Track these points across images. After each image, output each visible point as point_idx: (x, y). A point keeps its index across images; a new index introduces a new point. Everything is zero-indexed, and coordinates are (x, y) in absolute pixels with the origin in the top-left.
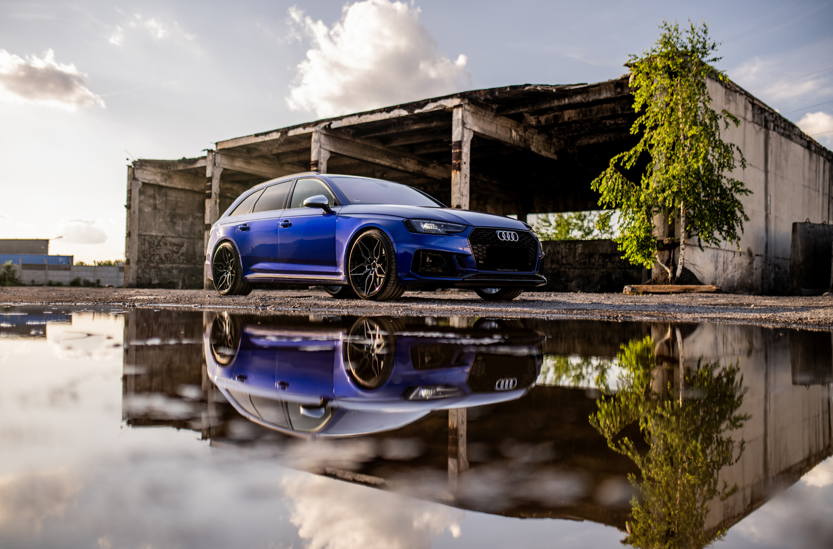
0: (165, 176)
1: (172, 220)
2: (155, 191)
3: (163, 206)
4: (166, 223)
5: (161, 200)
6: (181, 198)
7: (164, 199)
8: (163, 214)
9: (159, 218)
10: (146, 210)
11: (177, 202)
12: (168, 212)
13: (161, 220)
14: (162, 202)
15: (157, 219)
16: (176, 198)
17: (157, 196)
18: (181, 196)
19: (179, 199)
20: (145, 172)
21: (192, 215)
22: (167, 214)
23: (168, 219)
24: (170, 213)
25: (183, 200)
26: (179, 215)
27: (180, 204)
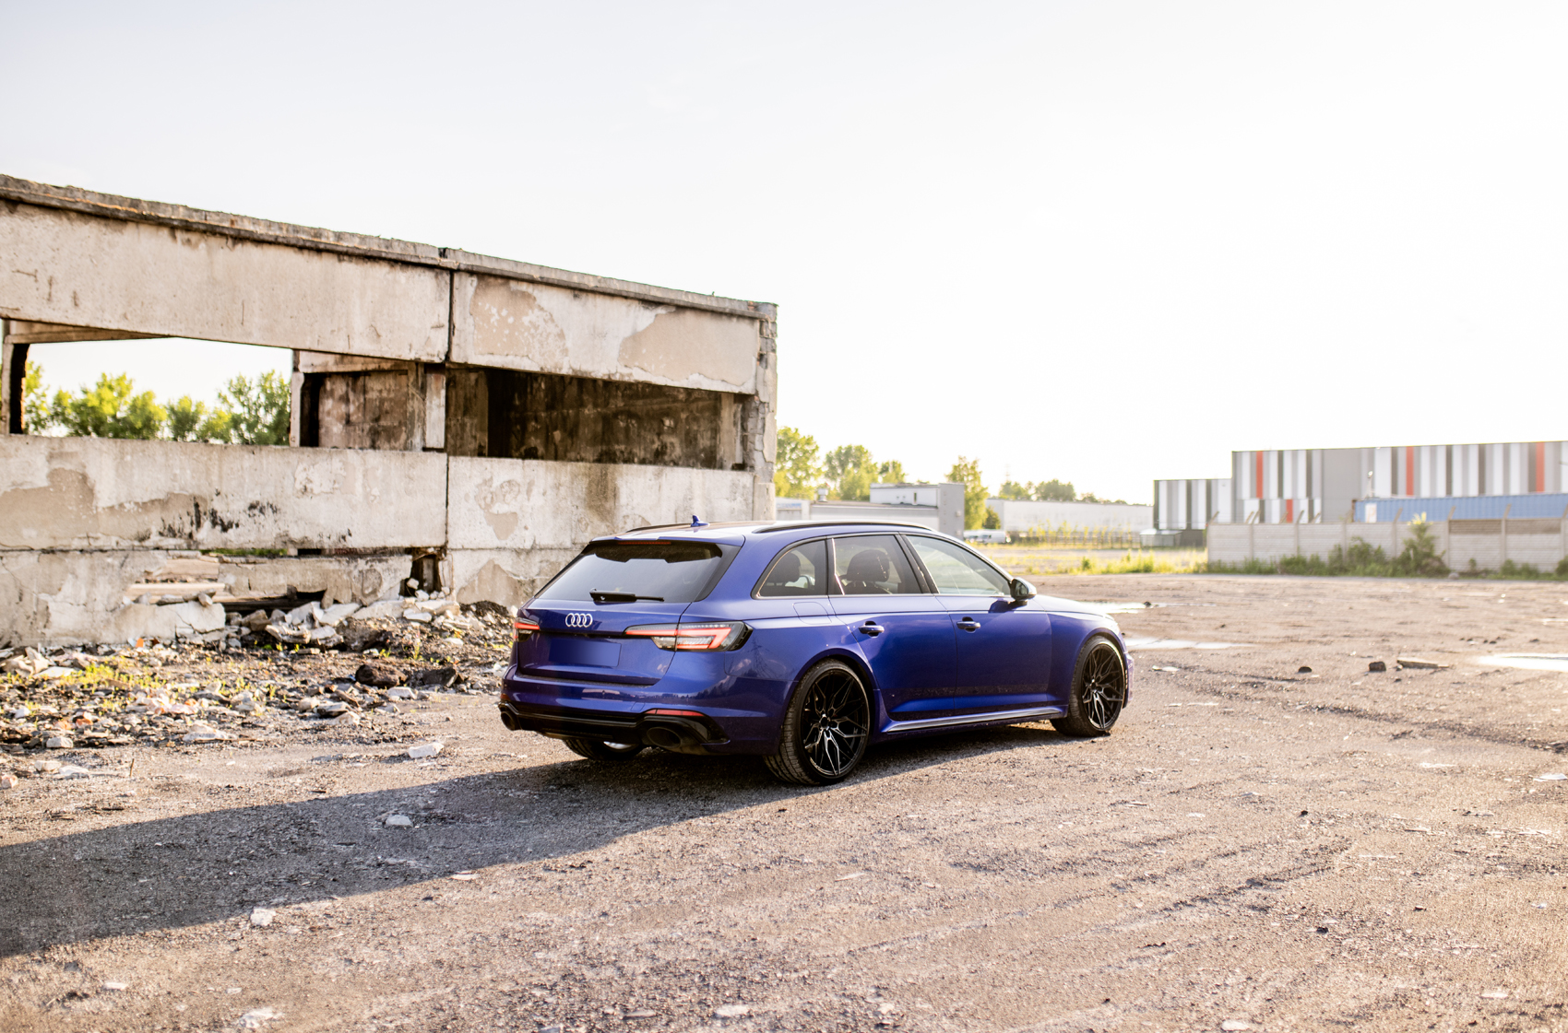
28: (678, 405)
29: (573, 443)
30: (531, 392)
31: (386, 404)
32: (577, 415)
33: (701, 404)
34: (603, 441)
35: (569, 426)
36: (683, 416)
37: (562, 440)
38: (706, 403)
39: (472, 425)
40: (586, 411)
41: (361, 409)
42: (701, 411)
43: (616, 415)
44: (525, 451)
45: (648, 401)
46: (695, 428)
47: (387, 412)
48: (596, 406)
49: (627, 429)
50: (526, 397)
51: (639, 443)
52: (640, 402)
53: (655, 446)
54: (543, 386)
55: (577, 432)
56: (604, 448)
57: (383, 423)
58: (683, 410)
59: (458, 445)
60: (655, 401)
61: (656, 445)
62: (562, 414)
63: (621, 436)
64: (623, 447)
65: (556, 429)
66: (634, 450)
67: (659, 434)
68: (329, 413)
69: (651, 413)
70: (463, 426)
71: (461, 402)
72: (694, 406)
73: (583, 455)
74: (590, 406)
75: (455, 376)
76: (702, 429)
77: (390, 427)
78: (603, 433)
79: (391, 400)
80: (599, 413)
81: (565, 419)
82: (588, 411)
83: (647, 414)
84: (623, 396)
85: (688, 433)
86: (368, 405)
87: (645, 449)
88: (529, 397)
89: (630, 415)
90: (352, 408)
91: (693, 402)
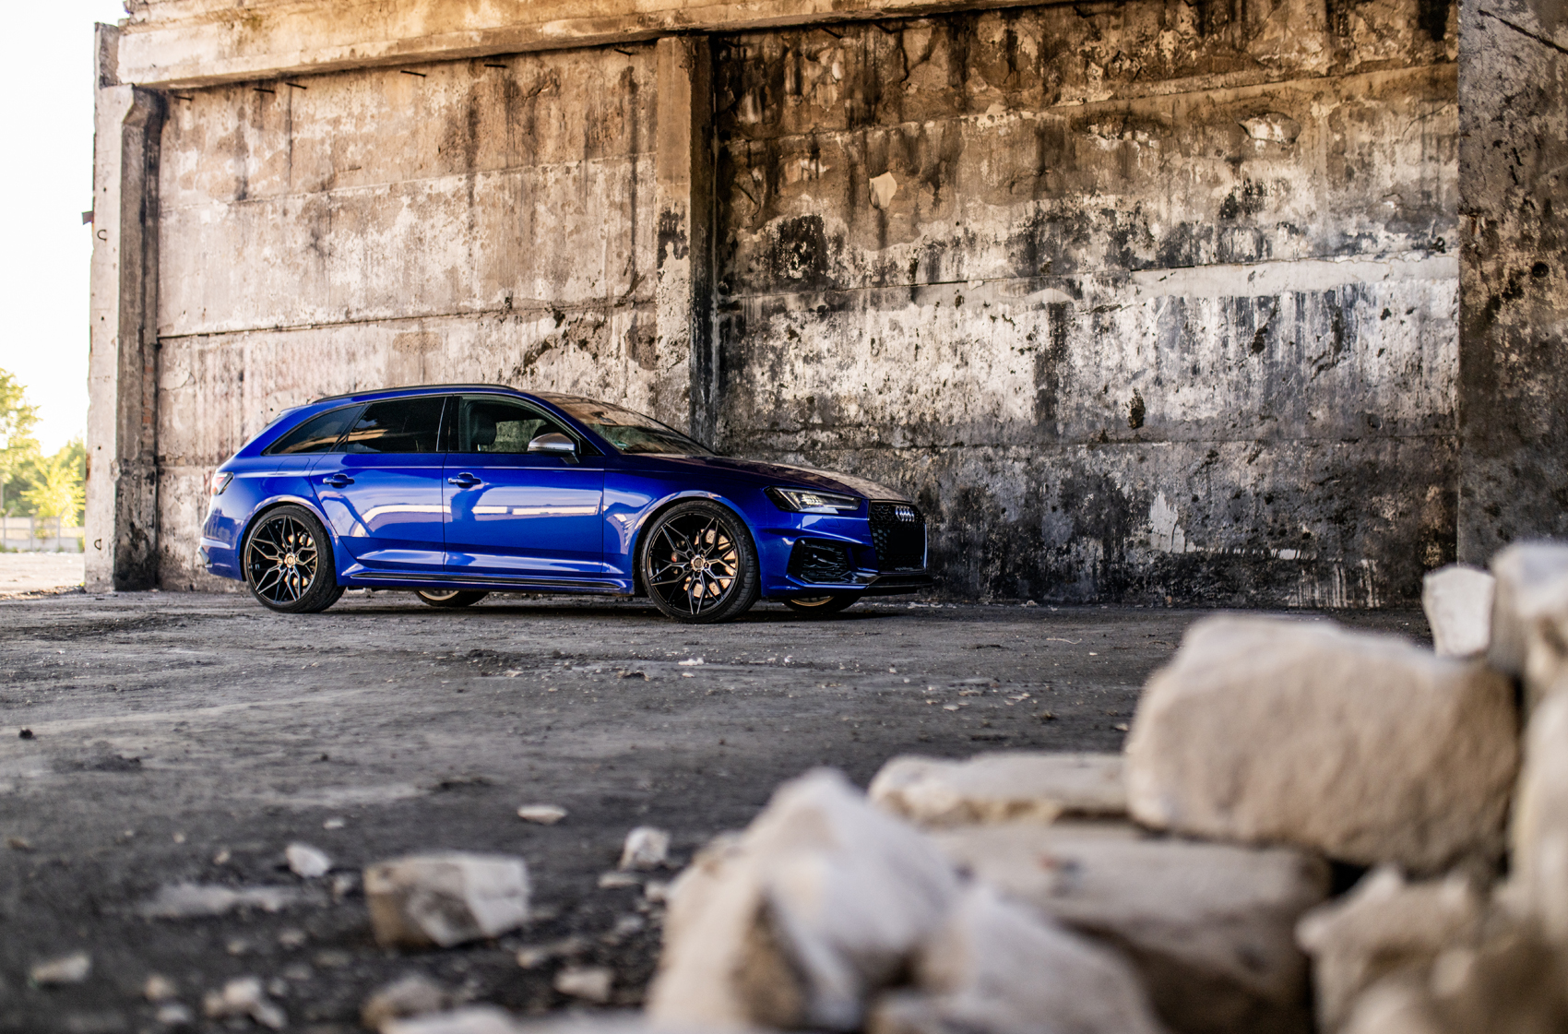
0: (238, 26)
1: (315, 244)
2: (241, 115)
3: (277, 178)
4: (288, 260)
5: (268, 155)
6: (360, 119)
7: (282, 145)
8: (278, 218)
9: (261, 241)
10: (206, 216)
11: (339, 145)
12: (300, 203)
13: (267, 251)
14: (272, 162)
15: (251, 249)
16: (336, 122)
17: (252, 137)
18: (356, 110)
19: (348, 128)
20: (157, 36)
21: (413, 193)
22: (292, 217)
23: (301, 238)
24: (306, 209)
25: (369, 128)
26: (348, 206)
27: (353, 153)
28: (1303, 85)
29: (937, 202)
30: (798, 91)
31: (351, 148)
32: (952, 134)
33: (1379, 77)
34: (1038, 190)
35: (925, 160)
36: (1321, 111)
37: (902, 196)
38: (1397, 74)
39: (610, 180)
40: (983, 121)
41: (281, 164)
42: (1386, 93)
43: (1082, 125)
44: (781, 228)
45: (1196, 81)
46: (1365, 137)
47: (354, 168)
48: (1013, 105)
49: (1124, 158)
50: (780, 101)
51: (1167, 187)
52: (1170, 87)
53: (1222, 192)
54: (836, 72)
55: (951, 175)
56: (1046, 205)
57: (341, 191)
58: (1317, 97)
59: (570, 227)
60: (1221, 80)
61: (1229, 186)
62: (902, 133)
63: (1105, 175)
64: (1110, 201)
65: (882, 170)
66: (1150, 206)
67: (1235, 162)
68: (187, 182)
69: (1205, 112)
70: (584, 184)
71: (578, 127)
72: (1358, 85)
73: (974, 227)
74: (996, 109)
75: (558, 71)
76: (1387, 139)
77: (363, 201)
78: (1042, 171)
79: (367, 139)
80: (1024, 122)
81: (910, 146)
82: (993, 119)
83: (1193, 113)
84: (1106, 76)
85: (1337, 152)
86: (298, 155)
87: (1186, 201)
88: (791, 101)
89: (1129, 121)
90: (253, 166)
91: (1354, 73)
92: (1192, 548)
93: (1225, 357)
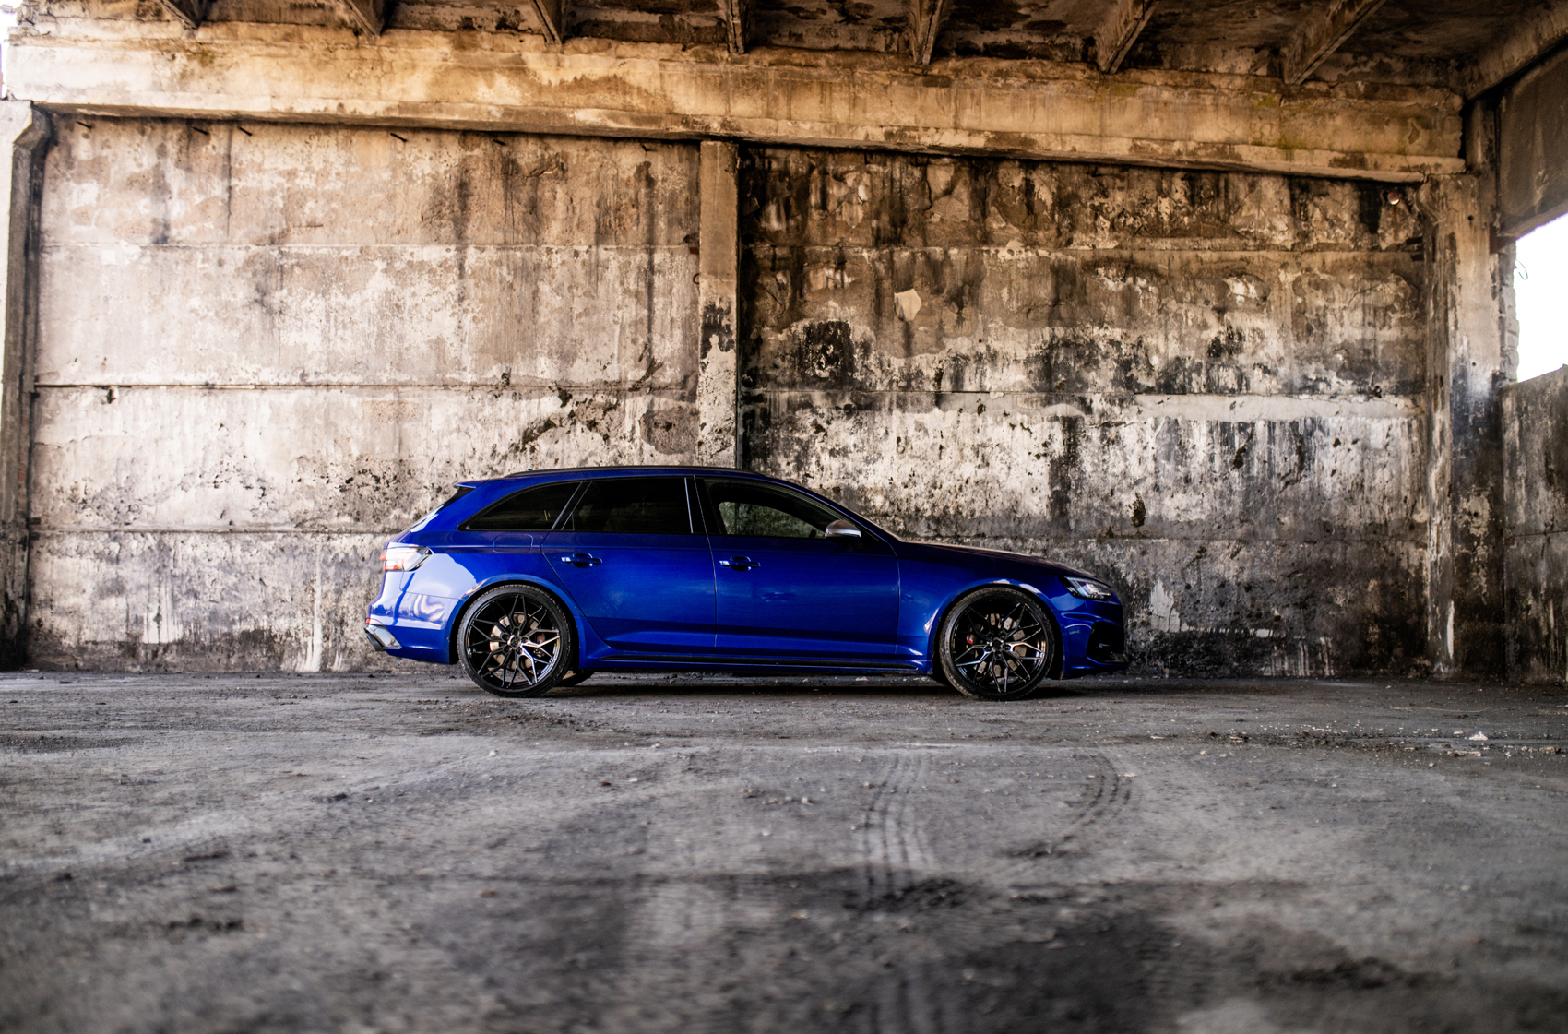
0: (181, 59)
1: (261, 297)
2: (162, 152)
3: (210, 225)
4: (224, 313)
5: (198, 199)
6: (323, 175)
7: (218, 188)
8: (212, 268)
9: (187, 290)
10: (109, 256)
11: (294, 200)
12: (241, 256)
13: (195, 302)
14: (204, 208)
15: (172, 299)
16: (291, 174)
17: (175, 178)
18: (317, 164)
19: (305, 182)
20: (63, 53)
21: (390, 258)
22: (229, 269)
23: (242, 292)
24: (249, 262)
25: (334, 185)
26: (304, 264)
27: (311, 209)
28: (1272, 255)
29: (960, 320)
30: (823, 205)
31: (311, 204)
32: (974, 261)
33: (1331, 257)
34: (1052, 319)
35: (950, 281)
36: (1287, 277)
37: (926, 312)
38: (1344, 255)
39: (624, 268)
40: (1003, 254)
41: (216, 210)
42: (1336, 269)
43: (1091, 266)
44: (808, 330)
45: (1188, 242)
46: (1321, 302)
47: (313, 225)
48: (1030, 244)
49: (1129, 298)
50: (805, 213)
51: (1164, 326)
52: (1166, 244)
53: (1210, 335)
54: (862, 193)
55: (974, 298)
56: (1060, 332)
57: (296, 246)
58: (1284, 266)
59: (578, 309)
60: (1207, 243)
61: (1214, 331)
62: (927, 256)
63: (1112, 311)
64: (1116, 333)
65: (907, 286)
66: (1150, 341)
67: (1221, 311)
68: (83, 216)
69: (1194, 267)
70: (595, 270)
71: (589, 214)
72: (1315, 260)
73: (995, 345)
74: (1014, 244)
75: (565, 156)
76: (1337, 305)
77: (326, 261)
78: (1056, 302)
79: (330, 198)
80: (1040, 258)
81: (935, 269)
82: (1011, 253)
83: (1185, 266)
84: (1113, 227)
85: (1299, 312)
86: (239, 204)
87: (1181, 339)
88: (815, 215)
89: (1130, 268)
90: (176, 209)
91: (1311, 251)
92: (1185, 628)
93: (1211, 470)
